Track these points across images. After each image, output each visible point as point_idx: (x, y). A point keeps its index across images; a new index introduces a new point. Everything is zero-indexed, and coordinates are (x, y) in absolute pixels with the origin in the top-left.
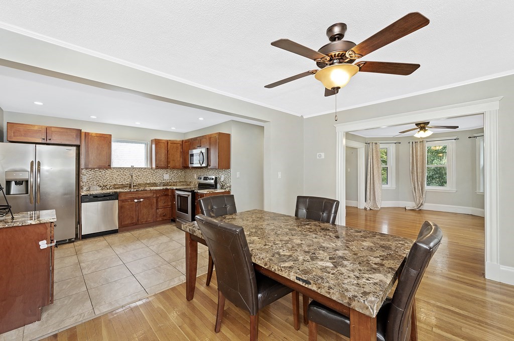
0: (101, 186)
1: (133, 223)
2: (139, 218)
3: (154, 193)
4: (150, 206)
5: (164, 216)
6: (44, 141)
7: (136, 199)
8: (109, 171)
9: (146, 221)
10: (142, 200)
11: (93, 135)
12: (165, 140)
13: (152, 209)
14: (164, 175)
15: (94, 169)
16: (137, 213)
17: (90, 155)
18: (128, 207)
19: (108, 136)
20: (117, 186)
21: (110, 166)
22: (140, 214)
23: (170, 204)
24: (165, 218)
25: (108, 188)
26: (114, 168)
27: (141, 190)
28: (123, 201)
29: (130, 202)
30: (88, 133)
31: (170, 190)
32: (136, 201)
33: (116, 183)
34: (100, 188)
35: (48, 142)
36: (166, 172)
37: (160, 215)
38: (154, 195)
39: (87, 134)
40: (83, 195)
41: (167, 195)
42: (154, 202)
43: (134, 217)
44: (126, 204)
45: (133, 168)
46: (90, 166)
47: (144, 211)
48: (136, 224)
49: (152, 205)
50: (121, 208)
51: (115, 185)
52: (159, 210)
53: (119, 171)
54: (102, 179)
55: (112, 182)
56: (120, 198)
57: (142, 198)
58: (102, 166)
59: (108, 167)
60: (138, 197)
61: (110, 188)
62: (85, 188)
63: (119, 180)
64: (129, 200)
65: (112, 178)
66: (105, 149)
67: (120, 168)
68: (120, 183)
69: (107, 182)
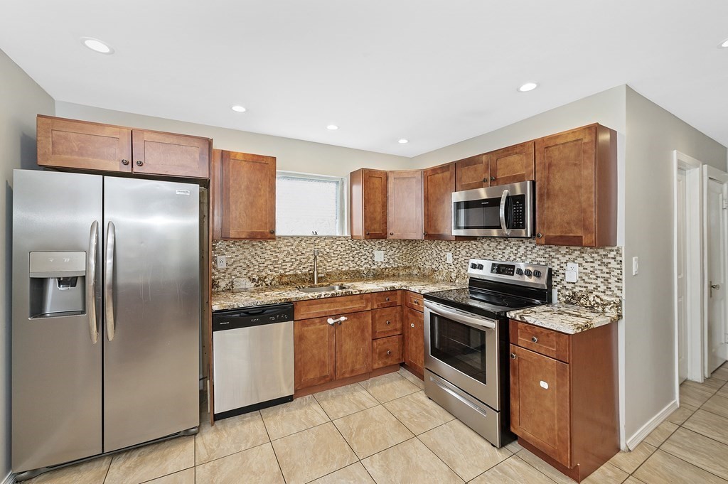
0: (254, 280)
1: (325, 377)
2: (338, 364)
3: (367, 300)
4: (359, 334)
5: (387, 356)
6: (127, 169)
7: (331, 317)
8: (269, 245)
9: (352, 371)
10: (343, 319)
11: (238, 157)
12: (381, 172)
13: (364, 340)
14: (376, 252)
15: (240, 239)
16: (333, 350)
17: (233, 207)
18: (313, 336)
19: (269, 161)
20: (286, 279)
21: (273, 232)
22: (338, 355)
23: (399, 325)
24: (390, 362)
25: (268, 283)
26: (280, 237)
28: (304, 322)
29: (318, 326)
30: (229, 153)
31: (399, 293)
32: (331, 321)
33: (282, 272)
34: (253, 284)
35: (137, 169)
36: (378, 246)
37: (380, 354)
38: (366, 306)
39: (225, 155)
40: (217, 311)
41: (393, 305)
42: (368, 323)
44: (311, 331)
45: (316, 238)
46: (233, 234)
47: (348, 346)
48: (331, 380)
49: (363, 331)
50: (299, 339)
51: (282, 276)
52: (379, 341)
53: (289, 244)
54: (255, 263)
55: (276, 269)
56: (297, 317)
57: (344, 314)
58: (257, 233)
59: (270, 236)
60: (336, 311)
61: (273, 283)
62: (223, 284)
63: (289, 265)
64: (317, 320)
65: (277, 259)
66: (262, 192)
67: (292, 237)
68: (291, 273)
69: (267, 270)
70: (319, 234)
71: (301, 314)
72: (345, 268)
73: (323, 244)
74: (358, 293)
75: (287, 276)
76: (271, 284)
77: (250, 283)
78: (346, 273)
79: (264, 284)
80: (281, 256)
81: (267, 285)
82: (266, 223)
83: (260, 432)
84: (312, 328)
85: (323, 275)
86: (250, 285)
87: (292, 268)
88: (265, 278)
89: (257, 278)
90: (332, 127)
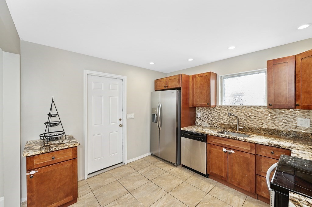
0: (210, 124)
1: (221, 177)
2: (229, 175)
3: (251, 147)
4: (245, 165)
7: (225, 148)
9: (238, 185)
10: (232, 152)
12: (288, 58)
14: (298, 120)
16: (226, 166)
18: (216, 154)
20: (223, 126)
22: (229, 170)
27: (232, 139)
29: (218, 150)
32: (224, 150)
33: (223, 122)
34: (209, 125)
38: (251, 150)
39: (193, 77)
40: (182, 130)
43: (223, 170)
44: (215, 150)
47: (237, 168)
48: (225, 181)
49: (248, 165)
50: (209, 152)
51: (222, 124)
52: (263, 178)
53: (226, 110)
54: (211, 116)
55: (219, 121)
56: (209, 142)
57: (233, 150)
58: (203, 104)
59: (207, 105)
60: (228, 146)
61: (218, 126)
62: (199, 123)
63: (226, 119)
64: (218, 147)
65: (220, 116)
66: (205, 88)
67: (228, 106)
68: (227, 123)
69: (215, 120)
70: (244, 105)
71: (211, 141)
72: (265, 126)
73: (247, 111)
74: (244, 140)
75: (224, 125)
76: (216, 127)
77: (208, 124)
78: (264, 130)
79: (213, 126)
80: (222, 115)
81: (215, 127)
82: (206, 100)
83: (186, 177)
84: (215, 149)
85: (242, 128)
86: (208, 126)
87: (228, 121)
88: (214, 124)
89: (211, 123)
90: (232, 48)
